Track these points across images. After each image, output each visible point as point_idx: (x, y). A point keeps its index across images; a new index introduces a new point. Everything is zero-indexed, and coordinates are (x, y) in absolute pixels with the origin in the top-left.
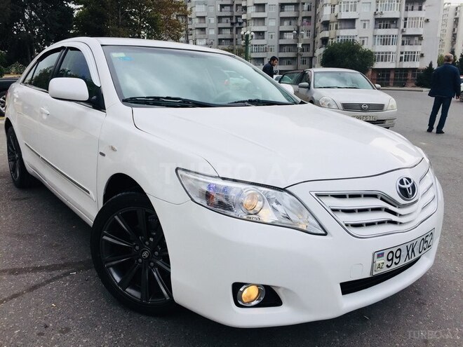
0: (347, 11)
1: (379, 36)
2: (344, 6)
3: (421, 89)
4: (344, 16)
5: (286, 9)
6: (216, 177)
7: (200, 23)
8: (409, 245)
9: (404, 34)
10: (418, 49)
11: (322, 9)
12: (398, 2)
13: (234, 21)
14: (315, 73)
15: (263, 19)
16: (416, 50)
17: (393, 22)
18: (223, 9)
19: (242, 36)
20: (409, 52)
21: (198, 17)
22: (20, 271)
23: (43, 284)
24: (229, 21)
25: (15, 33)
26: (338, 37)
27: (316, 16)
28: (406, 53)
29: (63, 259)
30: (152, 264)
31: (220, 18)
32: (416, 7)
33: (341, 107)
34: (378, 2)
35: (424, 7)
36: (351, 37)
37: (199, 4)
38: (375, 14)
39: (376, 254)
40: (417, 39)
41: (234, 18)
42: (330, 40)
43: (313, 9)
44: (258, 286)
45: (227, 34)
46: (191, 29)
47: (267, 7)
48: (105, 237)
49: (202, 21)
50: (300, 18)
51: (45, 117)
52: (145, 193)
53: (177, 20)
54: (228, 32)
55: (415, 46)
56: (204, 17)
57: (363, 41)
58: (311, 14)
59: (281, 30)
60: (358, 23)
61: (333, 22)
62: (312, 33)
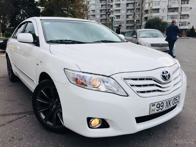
0: (156, 5)
1: (170, 16)
2: (154, 3)
3: (189, 38)
4: (154, 7)
5: (129, 6)
6: (80, 72)
7: (93, 13)
8: (167, 101)
9: (181, 14)
10: (187, 20)
11: (145, 5)
12: (178, 1)
13: (107, 11)
14: (139, 31)
15: (119, 10)
16: (186, 21)
17: (176, 9)
18: (102, 7)
19: (110, 17)
20: (183, 22)
21: (92, 10)
22: (6, 115)
23: (15, 120)
24: (105, 11)
25: (17, 19)
26: (152, 17)
27: (142, 8)
28: (182, 22)
29: (24, 110)
30: (57, 111)
31: (101, 11)
32: (186, 2)
33: (150, 45)
34: (169, 1)
35: (189, 2)
36: (157, 16)
37: (92, 5)
38: (168, 6)
39: (151, 105)
40: (186, 16)
41: (107, 10)
42: (148, 18)
43: (141, 5)
44: (99, 119)
45: (104, 17)
46: (89, 16)
47: (121, 5)
48: (38, 100)
49: (94, 12)
50: (135, 9)
51: (18, 50)
52: (52, 80)
53: (83, 12)
54: (105, 16)
55: (186, 19)
56: (94, 10)
57: (163, 18)
58: (140, 7)
59: (127, 14)
60: (160, 10)
61: (150, 10)
62: (140, 16)
